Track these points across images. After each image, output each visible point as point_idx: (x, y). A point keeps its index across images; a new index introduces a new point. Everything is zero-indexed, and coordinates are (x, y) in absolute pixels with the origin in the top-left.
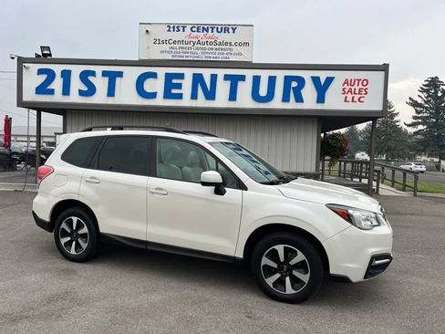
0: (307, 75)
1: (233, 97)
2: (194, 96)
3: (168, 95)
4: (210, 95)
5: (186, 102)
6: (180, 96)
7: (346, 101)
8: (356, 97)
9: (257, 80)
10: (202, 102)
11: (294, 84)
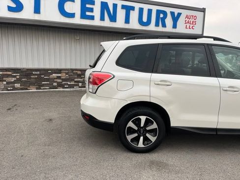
0: (168, 10)
1: (127, 21)
2: (102, 19)
3: (83, 16)
4: (113, 18)
5: (97, 22)
6: (92, 18)
7: (186, 28)
8: (191, 26)
9: (141, 10)
10: (107, 23)
11: (162, 16)
